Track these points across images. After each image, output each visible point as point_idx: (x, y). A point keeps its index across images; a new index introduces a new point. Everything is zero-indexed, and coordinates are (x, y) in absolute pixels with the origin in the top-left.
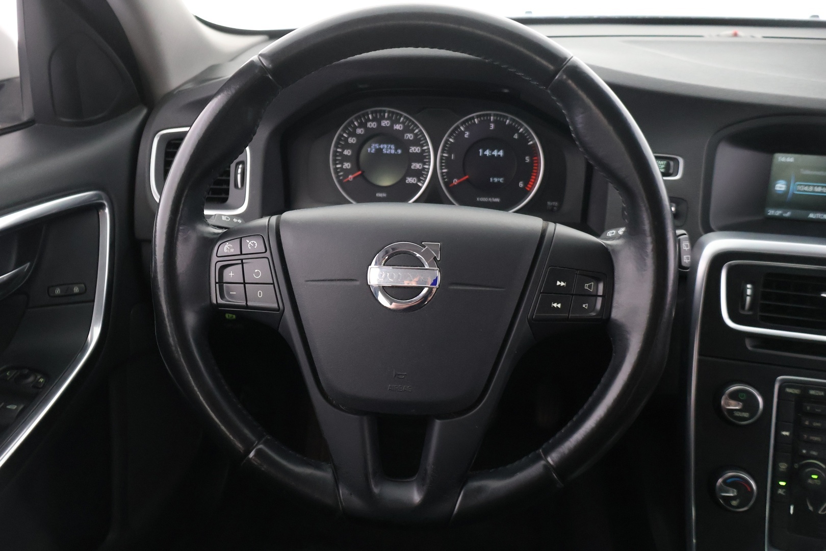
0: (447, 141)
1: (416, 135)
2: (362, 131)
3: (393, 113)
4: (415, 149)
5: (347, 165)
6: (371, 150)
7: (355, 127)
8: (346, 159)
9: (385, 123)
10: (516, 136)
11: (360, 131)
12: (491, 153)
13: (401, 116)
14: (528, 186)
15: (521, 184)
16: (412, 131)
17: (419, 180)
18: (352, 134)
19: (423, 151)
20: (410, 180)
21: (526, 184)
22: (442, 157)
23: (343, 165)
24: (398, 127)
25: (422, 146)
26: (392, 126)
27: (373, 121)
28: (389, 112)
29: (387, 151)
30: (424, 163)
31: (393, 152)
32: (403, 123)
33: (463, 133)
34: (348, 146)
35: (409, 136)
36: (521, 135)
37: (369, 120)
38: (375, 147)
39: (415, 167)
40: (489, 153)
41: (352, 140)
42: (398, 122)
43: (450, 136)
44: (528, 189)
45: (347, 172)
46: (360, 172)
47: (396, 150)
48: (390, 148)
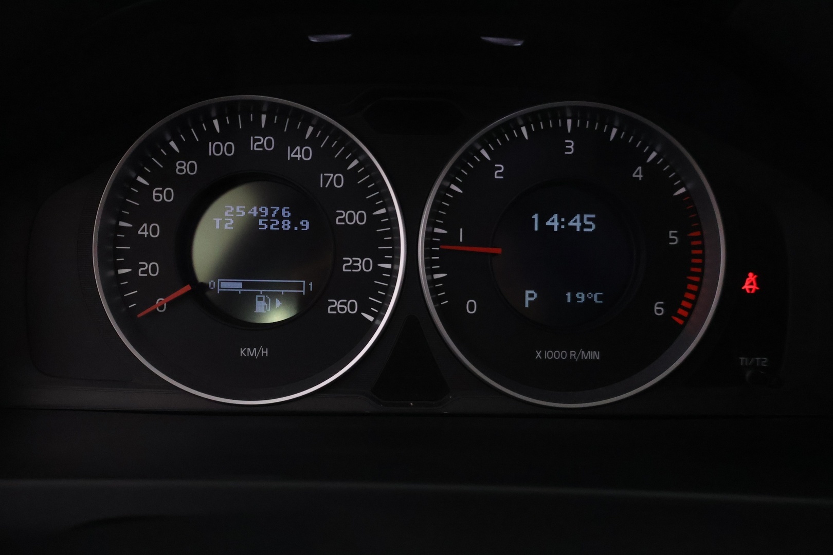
0: (444, 189)
1: (351, 176)
2: (192, 168)
3: (284, 111)
4: (351, 217)
5: (148, 268)
6: (222, 223)
7: (173, 157)
8: (146, 249)
9: (259, 143)
10: (638, 174)
11: (183, 168)
12: (566, 223)
13: (308, 119)
14: (681, 311)
15: (658, 309)
16: (340, 166)
17: (365, 306)
18: (164, 178)
19: (375, 221)
20: (339, 306)
21: (671, 308)
22: (429, 235)
23: (136, 268)
24: (297, 153)
25: (370, 207)
26: (280, 152)
27: (223, 138)
28: (272, 110)
29: (269, 224)
30: (379, 257)
31: (286, 225)
32: (313, 141)
33: (489, 167)
34: (151, 212)
35: (333, 179)
36: (649, 169)
37: (212, 135)
38: (235, 212)
39: (352, 267)
40: (561, 223)
41: (161, 195)
42: (298, 139)
43: (450, 178)
44: (681, 322)
45: (150, 288)
46: (188, 288)
47: (295, 221)
48: (279, 217)
